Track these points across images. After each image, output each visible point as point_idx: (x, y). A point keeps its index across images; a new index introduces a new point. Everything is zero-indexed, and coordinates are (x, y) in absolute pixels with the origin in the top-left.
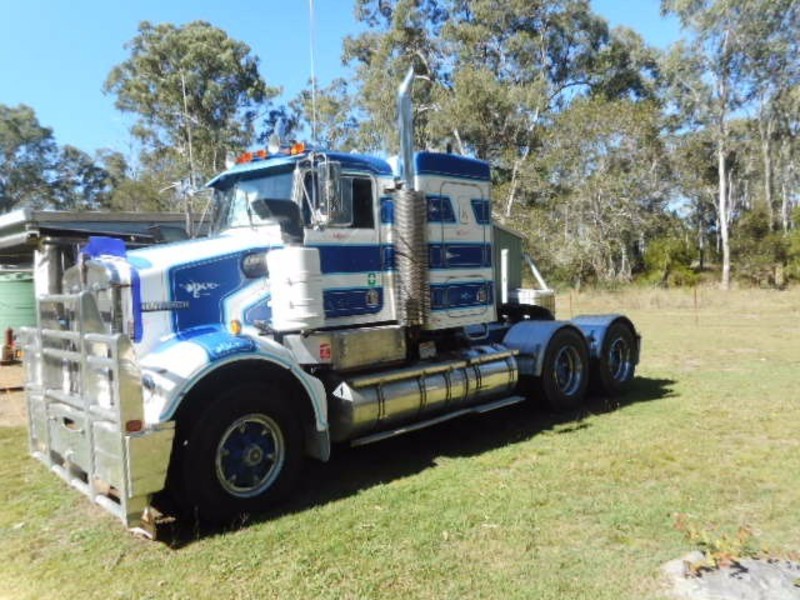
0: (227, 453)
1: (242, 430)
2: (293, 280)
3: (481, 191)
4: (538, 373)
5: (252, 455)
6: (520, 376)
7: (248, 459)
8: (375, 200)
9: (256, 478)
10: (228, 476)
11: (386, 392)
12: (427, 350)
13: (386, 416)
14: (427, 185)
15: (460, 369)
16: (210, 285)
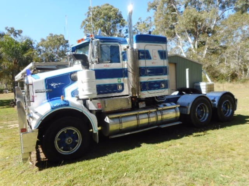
0: (59, 139)
1: (65, 132)
2: (83, 81)
3: (163, 47)
4: (189, 113)
5: (69, 140)
6: (181, 114)
7: (66, 142)
8: (120, 53)
9: (71, 148)
10: (60, 147)
11: (123, 120)
12: (142, 105)
13: (123, 128)
14: (139, 47)
15: (154, 112)
16: (59, 84)
